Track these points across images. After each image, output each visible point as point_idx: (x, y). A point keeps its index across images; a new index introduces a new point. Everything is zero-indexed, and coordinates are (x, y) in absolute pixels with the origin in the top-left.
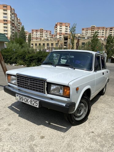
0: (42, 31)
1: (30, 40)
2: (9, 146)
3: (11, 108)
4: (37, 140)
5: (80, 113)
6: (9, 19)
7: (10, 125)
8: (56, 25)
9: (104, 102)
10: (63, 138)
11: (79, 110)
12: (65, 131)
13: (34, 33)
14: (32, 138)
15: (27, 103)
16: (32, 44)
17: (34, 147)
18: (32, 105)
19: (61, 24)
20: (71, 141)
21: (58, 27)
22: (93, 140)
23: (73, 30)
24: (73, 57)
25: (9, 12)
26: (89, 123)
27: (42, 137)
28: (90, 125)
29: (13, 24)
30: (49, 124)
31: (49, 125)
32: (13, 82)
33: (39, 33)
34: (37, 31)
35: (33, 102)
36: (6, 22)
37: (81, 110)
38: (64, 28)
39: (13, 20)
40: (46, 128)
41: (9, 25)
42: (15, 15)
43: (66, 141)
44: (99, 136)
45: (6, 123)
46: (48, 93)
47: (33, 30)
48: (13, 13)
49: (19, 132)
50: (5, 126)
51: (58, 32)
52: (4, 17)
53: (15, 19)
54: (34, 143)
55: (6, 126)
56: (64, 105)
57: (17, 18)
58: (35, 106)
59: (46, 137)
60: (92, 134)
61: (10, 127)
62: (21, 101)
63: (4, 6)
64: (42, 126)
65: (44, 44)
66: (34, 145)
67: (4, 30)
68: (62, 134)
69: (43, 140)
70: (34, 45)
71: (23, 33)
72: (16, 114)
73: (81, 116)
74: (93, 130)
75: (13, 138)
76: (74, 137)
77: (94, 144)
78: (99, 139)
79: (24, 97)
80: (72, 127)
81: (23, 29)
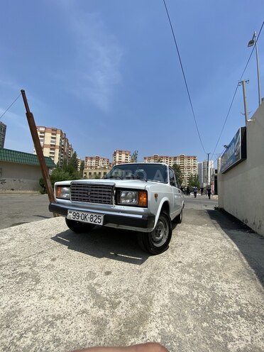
0: (97, 159)
1: (82, 168)
2: (52, 289)
3: (56, 239)
4: (100, 277)
5: (159, 236)
6: (58, 144)
7: (54, 260)
8: (115, 153)
9: (184, 230)
10: (140, 272)
11: (157, 232)
12: (140, 263)
13: (88, 161)
14: (91, 275)
15: (86, 221)
16: (85, 173)
17: (96, 287)
18: (93, 223)
19: (121, 152)
20: (152, 275)
21: (118, 155)
22: (183, 271)
23: (135, 157)
24: (142, 170)
25: (58, 136)
26: (172, 252)
27: (108, 273)
28: (175, 254)
29: (62, 150)
30: (116, 255)
31: (115, 257)
32: (65, 196)
33: (94, 161)
34: (91, 159)
35: (94, 218)
36: (53, 147)
37: (160, 231)
38: (123, 156)
39: (63, 146)
40: (112, 260)
41: (57, 151)
42: (66, 140)
43: (145, 275)
44: (190, 265)
45: (48, 258)
46: (116, 204)
47: (86, 158)
48: (63, 138)
49: (70, 269)
50: (45, 261)
51: (117, 160)
52: (51, 142)
53: (65, 144)
54: (95, 282)
55: (47, 262)
56: (141, 217)
57: (68, 143)
58: (98, 223)
59: (113, 273)
60: (180, 265)
61: (54, 263)
62: (75, 219)
63: (53, 130)
64: (106, 259)
65: (100, 173)
66: (96, 284)
67: (51, 153)
68: (137, 267)
69: (109, 276)
70: (88, 174)
71: (74, 160)
72: (64, 246)
73: (160, 241)
74: (180, 259)
75: (59, 277)
76: (155, 269)
77: (185, 276)
78: (191, 270)
79: (80, 213)
80: (150, 258)
81: (75, 155)
